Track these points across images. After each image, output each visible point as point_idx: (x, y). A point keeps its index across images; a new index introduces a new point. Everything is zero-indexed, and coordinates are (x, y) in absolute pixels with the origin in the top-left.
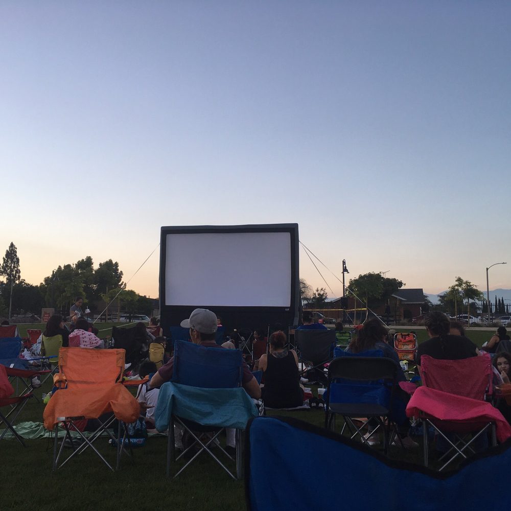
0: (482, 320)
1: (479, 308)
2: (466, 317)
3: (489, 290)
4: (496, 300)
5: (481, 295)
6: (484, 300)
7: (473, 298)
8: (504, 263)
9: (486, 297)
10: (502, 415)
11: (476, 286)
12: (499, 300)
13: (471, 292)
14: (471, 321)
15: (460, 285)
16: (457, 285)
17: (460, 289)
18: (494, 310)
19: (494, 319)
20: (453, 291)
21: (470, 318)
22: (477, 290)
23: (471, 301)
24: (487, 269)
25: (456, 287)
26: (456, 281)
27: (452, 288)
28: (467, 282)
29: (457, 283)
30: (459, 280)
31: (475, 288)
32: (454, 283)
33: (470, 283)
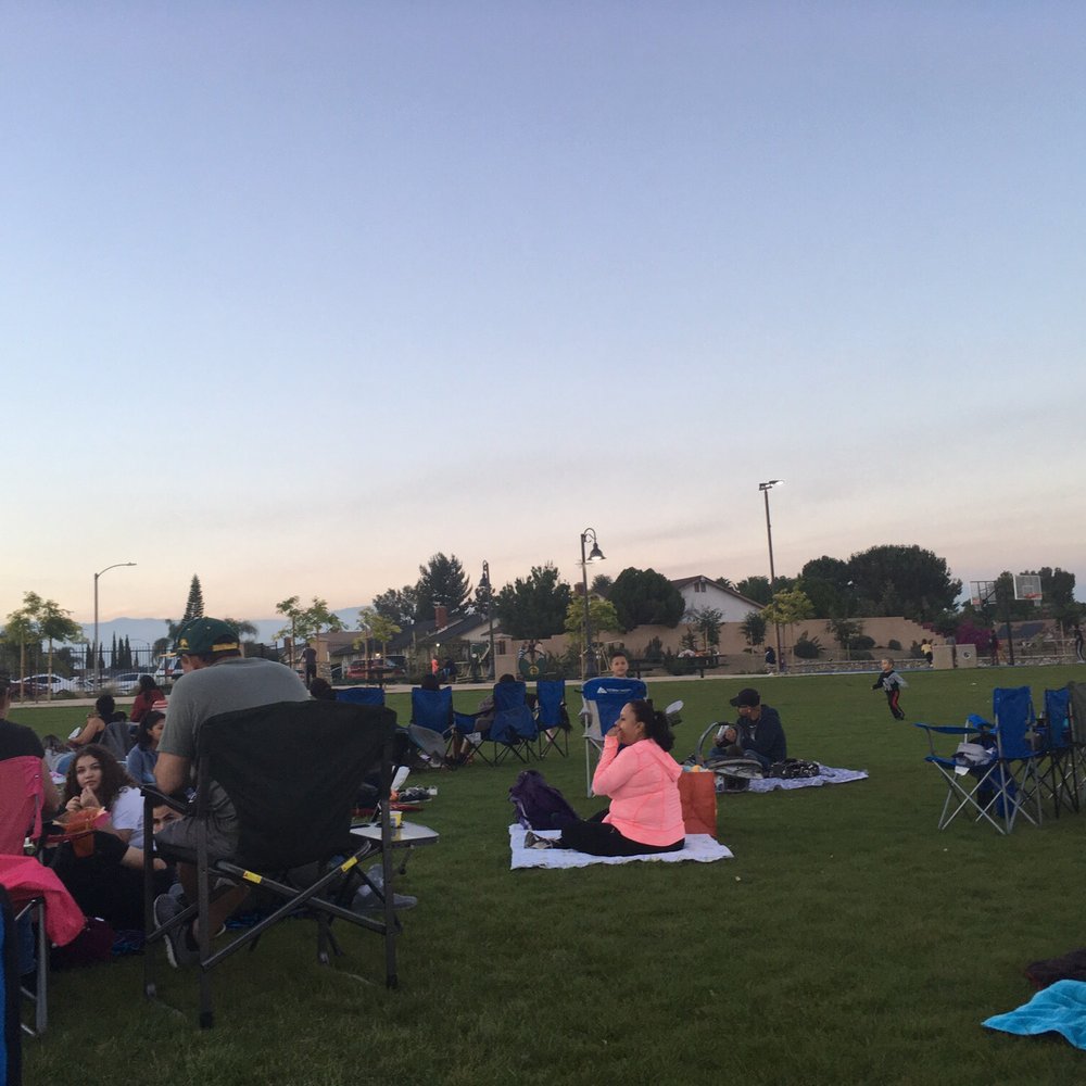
0: (81, 684)
1: (77, 660)
2: (45, 680)
3: (100, 621)
4: (114, 641)
5: (79, 632)
6: (86, 641)
7: (60, 639)
8: (130, 564)
9: (89, 635)
10: (58, 880)
11: (68, 612)
12: (121, 641)
13: (58, 626)
14: (56, 687)
15: (33, 610)
16: (27, 611)
17: (33, 619)
18: (108, 663)
19: (106, 680)
20: (19, 623)
21: (54, 680)
22: (70, 620)
23: (58, 645)
24: (97, 576)
25: (25, 616)
26: (26, 601)
27: (16, 618)
28: (49, 604)
29: (27, 606)
30: (33, 599)
31: (66, 616)
32: (21, 605)
33: (56, 605)
